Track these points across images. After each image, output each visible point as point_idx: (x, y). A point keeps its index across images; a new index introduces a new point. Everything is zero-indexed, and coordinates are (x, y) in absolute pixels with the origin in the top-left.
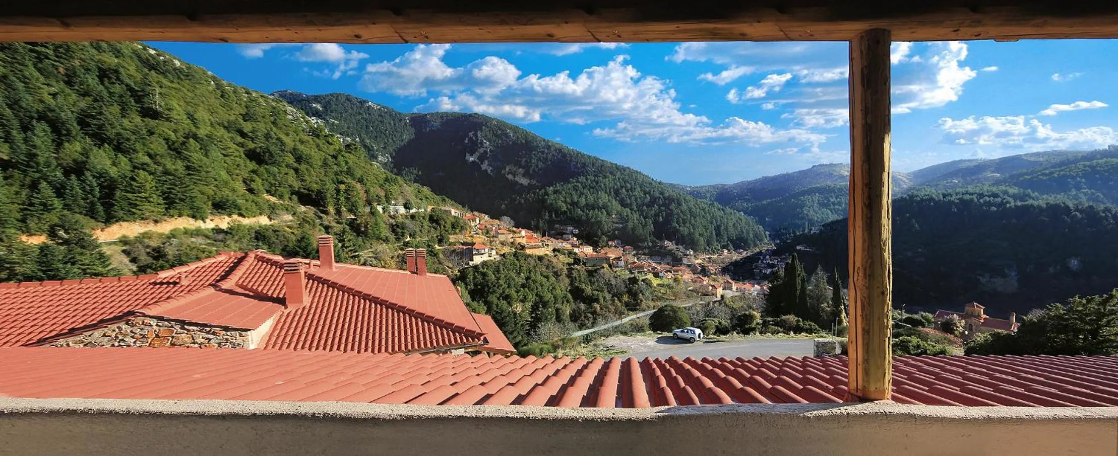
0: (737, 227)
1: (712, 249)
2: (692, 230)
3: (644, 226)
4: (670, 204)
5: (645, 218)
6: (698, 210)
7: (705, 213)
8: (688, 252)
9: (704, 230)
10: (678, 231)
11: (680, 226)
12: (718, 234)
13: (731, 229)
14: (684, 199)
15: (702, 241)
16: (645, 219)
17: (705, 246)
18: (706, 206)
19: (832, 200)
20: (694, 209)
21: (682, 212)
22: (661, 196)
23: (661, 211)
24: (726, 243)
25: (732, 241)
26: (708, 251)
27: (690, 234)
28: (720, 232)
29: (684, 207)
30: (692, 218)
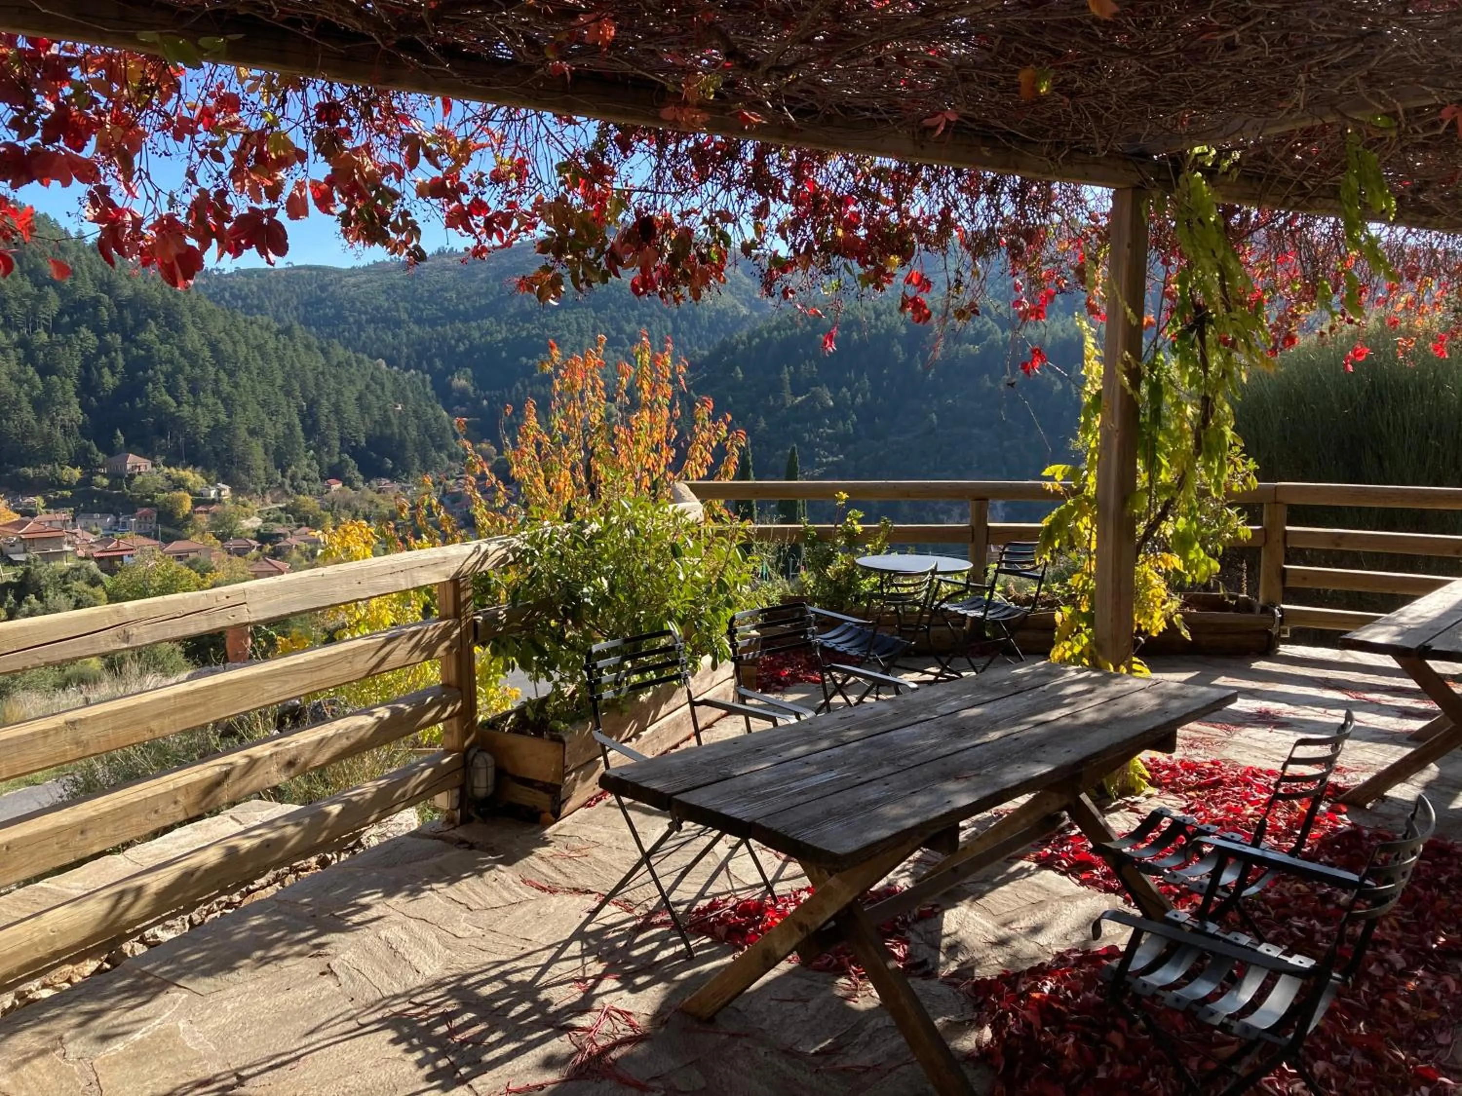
0: (369, 408)
1: (293, 478)
2: (223, 417)
3: (40, 406)
4: (140, 325)
5: (44, 371)
6: (242, 350)
7: (264, 356)
8: (213, 493)
9: (264, 416)
10: (176, 422)
11: (179, 404)
12: (311, 428)
13: (352, 412)
14: (192, 309)
15: (258, 457)
16: (42, 377)
17: (271, 469)
18: (266, 335)
19: (628, 329)
20: (227, 347)
21: (184, 353)
22: (106, 298)
23: (104, 349)
24: (336, 460)
25: (355, 453)
26: (281, 485)
27: (217, 430)
28: (316, 422)
29: (193, 338)
30: (222, 375)
